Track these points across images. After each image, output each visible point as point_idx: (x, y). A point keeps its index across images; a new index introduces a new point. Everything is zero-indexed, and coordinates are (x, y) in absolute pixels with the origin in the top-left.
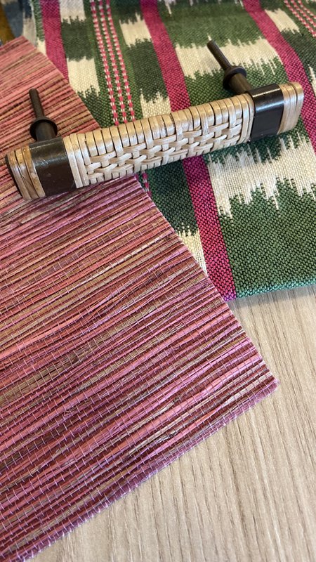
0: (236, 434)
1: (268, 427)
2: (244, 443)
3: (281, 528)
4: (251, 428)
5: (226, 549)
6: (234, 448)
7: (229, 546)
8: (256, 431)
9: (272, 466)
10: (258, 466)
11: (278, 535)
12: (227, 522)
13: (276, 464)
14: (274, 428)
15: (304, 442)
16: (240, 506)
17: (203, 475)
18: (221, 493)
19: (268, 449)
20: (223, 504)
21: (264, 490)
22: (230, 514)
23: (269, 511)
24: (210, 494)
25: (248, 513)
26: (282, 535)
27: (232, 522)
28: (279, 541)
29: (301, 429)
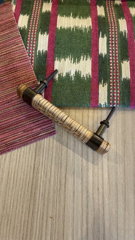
0: (39, 145)
1: (49, 145)
2: (41, 148)
3: (44, 173)
4: (44, 144)
5: (27, 175)
6: (38, 149)
7: (28, 174)
8: (45, 145)
9: (47, 156)
10: (43, 155)
11: (43, 174)
12: (29, 168)
13: (48, 156)
14: (51, 146)
15: (58, 152)
16: (34, 165)
17: (26, 154)
18: (30, 160)
19: (47, 151)
20: (30, 163)
21: (42, 162)
22: (31, 166)
23: (42, 168)
24: (27, 160)
25: (36, 167)
26: (44, 175)
27: (31, 168)
28: (42, 176)
29: (58, 148)
